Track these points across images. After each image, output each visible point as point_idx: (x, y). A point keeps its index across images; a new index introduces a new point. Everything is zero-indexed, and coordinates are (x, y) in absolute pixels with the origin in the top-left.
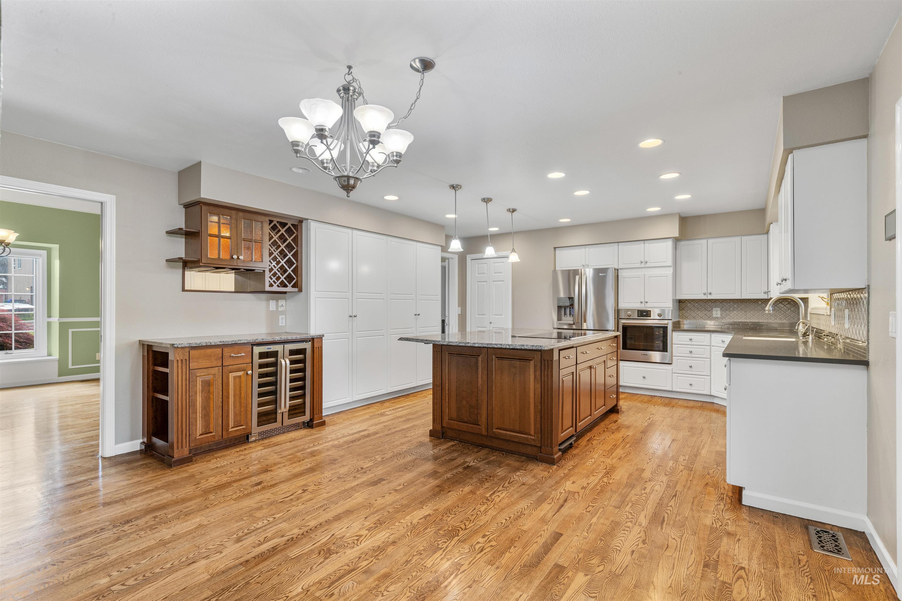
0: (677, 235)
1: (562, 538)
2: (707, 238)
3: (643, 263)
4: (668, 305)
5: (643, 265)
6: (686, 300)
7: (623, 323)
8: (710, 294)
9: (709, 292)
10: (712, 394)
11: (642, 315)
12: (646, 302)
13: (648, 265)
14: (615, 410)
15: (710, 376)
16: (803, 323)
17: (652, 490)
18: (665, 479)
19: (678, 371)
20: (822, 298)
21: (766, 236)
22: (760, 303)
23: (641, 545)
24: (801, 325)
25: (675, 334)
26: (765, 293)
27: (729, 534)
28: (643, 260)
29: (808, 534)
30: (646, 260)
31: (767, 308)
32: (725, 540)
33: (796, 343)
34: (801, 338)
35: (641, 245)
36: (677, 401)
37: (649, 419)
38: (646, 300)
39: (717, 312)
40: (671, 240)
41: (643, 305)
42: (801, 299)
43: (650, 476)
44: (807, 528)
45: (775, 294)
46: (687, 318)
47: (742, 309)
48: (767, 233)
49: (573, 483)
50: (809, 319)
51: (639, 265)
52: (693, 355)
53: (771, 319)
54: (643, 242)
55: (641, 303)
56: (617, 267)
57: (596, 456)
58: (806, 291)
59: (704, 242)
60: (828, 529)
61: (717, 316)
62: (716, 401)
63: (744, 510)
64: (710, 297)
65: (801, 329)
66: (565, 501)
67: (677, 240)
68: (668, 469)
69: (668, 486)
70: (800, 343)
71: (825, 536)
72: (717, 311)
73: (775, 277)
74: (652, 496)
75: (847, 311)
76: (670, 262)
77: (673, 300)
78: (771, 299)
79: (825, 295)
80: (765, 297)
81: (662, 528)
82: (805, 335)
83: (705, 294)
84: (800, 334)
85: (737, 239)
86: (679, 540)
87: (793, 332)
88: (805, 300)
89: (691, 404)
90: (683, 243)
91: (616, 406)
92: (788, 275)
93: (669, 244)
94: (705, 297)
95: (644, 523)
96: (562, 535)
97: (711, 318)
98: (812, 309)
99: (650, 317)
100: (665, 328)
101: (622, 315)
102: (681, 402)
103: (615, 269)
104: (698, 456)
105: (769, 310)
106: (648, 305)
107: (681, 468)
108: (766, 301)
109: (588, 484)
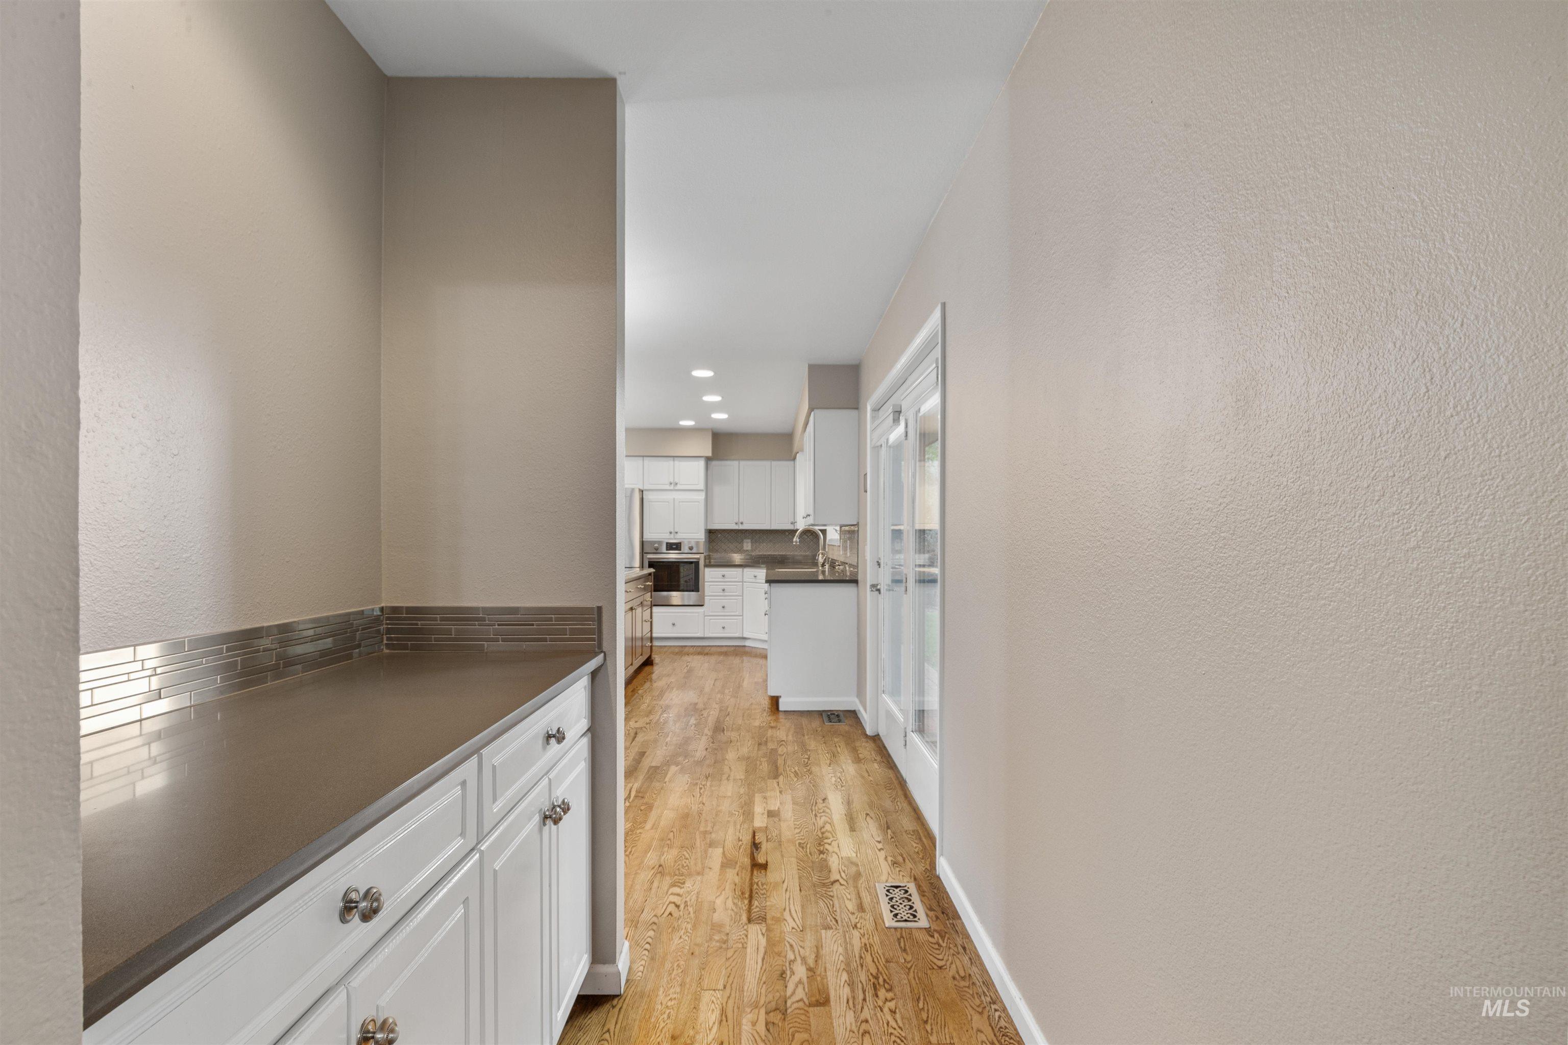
0: (710, 454)
1: (647, 754)
2: (739, 460)
3: (672, 485)
4: (701, 536)
5: (672, 487)
6: (717, 530)
7: (649, 559)
8: (742, 523)
9: (740, 521)
10: (745, 636)
11: (672, 549)
12: (677, 533)
13: (678, 487)
14: (649, 662)
15: (742, 616)
16: (822, 554)
17: (709, 715)
18: (717, 706)
19: (711, 614)
20: (836, 530)
21: (792, 462)
22: (787, 533)
23: (711, 745)
24: (820, 556)
25: (707, 570)
26: (792, 523)
27: (772, 727)
28: (672, 481)
29: (822, 717)
30: (676, 480)
31: (794, 540)
32: (770, 731)
33: (817, 572)
34: (821, 568)
35: (669, 463)
36: (710, 648)
37: (687, 666)
38: (676, 530)
39: (747, 545)
40: (703, 459)
41: (672, 536)
42: (820, 530)
43: (703, 706)
44: (822, 715)
45: (801, 526)
46: (717, 551)
47: (771, 541)
48: (794, 459)
49: (636, 722)
50: (827, 550)
51: (667, 487)
52: (726, 594)
53: (796, 551)
54: (672, 459)
55: (671, 533)
56: (642, 488)
57: (648, 701)
58: (825, 525)
59: (736, 463)
60: (835, 712)
61: (747, 549)
62: (748, 643)
63: (781, 713)
64: (741, 527)
65: (821, 560)
66: (636, 734)
67: (708, 460)
68: (718, 700)
69: (721, 710)
70: (820, 572)
71: (832, 717)
72: (747, 543)
73: (801, 511)
74: (710, 718)
75: (848, 541)
76: (702, 486)
77: (705, 530)
78: (797, 530)
79: (838, 528)
80: (791, 527)
81: (724, 734)
82: (823, 565)
83: (736, 524)
84: (820, 565)
85: (767, 464)
86: (738, 737)
87: (815, 564)
88: (824, 532)
89: (724, 649)
90: (714, 463)
91: (650, 657)
92: (811, 512)
93: (701, 463)
94: (736, 527)
95: (710, 733)
96: (645, 752)
97: (740, 551)
98: (829, 540)
99: (680, 550)
100: (696, 564)
101: (646, 549)
102: (713, 649)
103: (640, 490)
104: (741, 688)
105: (796, 542)
106: (678, 536)
107: (728, 697)
108: (793, 532)
109: (651, 720)
